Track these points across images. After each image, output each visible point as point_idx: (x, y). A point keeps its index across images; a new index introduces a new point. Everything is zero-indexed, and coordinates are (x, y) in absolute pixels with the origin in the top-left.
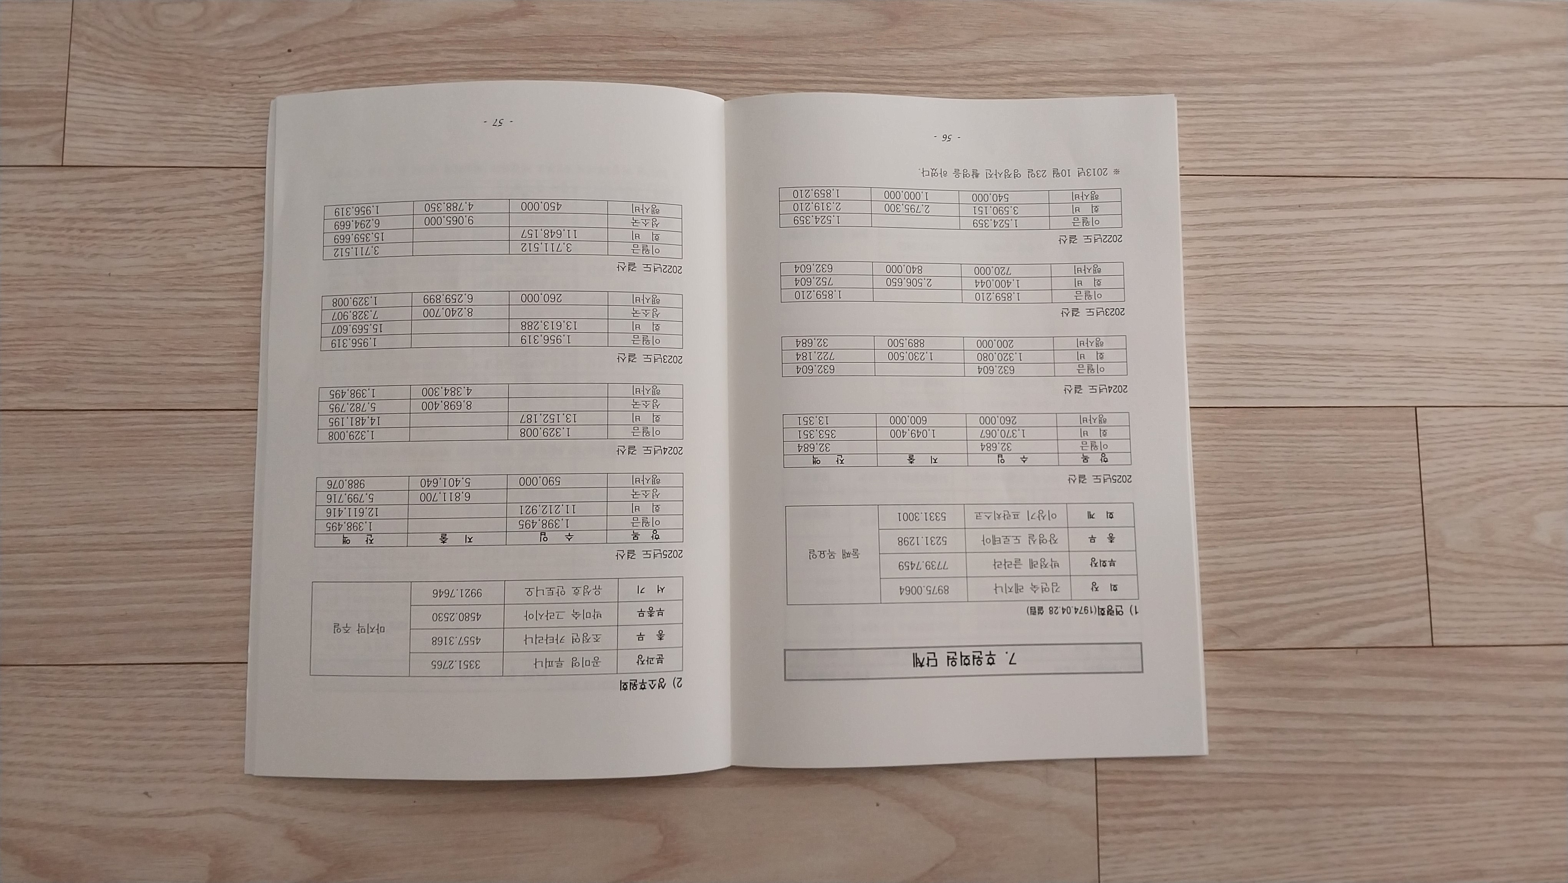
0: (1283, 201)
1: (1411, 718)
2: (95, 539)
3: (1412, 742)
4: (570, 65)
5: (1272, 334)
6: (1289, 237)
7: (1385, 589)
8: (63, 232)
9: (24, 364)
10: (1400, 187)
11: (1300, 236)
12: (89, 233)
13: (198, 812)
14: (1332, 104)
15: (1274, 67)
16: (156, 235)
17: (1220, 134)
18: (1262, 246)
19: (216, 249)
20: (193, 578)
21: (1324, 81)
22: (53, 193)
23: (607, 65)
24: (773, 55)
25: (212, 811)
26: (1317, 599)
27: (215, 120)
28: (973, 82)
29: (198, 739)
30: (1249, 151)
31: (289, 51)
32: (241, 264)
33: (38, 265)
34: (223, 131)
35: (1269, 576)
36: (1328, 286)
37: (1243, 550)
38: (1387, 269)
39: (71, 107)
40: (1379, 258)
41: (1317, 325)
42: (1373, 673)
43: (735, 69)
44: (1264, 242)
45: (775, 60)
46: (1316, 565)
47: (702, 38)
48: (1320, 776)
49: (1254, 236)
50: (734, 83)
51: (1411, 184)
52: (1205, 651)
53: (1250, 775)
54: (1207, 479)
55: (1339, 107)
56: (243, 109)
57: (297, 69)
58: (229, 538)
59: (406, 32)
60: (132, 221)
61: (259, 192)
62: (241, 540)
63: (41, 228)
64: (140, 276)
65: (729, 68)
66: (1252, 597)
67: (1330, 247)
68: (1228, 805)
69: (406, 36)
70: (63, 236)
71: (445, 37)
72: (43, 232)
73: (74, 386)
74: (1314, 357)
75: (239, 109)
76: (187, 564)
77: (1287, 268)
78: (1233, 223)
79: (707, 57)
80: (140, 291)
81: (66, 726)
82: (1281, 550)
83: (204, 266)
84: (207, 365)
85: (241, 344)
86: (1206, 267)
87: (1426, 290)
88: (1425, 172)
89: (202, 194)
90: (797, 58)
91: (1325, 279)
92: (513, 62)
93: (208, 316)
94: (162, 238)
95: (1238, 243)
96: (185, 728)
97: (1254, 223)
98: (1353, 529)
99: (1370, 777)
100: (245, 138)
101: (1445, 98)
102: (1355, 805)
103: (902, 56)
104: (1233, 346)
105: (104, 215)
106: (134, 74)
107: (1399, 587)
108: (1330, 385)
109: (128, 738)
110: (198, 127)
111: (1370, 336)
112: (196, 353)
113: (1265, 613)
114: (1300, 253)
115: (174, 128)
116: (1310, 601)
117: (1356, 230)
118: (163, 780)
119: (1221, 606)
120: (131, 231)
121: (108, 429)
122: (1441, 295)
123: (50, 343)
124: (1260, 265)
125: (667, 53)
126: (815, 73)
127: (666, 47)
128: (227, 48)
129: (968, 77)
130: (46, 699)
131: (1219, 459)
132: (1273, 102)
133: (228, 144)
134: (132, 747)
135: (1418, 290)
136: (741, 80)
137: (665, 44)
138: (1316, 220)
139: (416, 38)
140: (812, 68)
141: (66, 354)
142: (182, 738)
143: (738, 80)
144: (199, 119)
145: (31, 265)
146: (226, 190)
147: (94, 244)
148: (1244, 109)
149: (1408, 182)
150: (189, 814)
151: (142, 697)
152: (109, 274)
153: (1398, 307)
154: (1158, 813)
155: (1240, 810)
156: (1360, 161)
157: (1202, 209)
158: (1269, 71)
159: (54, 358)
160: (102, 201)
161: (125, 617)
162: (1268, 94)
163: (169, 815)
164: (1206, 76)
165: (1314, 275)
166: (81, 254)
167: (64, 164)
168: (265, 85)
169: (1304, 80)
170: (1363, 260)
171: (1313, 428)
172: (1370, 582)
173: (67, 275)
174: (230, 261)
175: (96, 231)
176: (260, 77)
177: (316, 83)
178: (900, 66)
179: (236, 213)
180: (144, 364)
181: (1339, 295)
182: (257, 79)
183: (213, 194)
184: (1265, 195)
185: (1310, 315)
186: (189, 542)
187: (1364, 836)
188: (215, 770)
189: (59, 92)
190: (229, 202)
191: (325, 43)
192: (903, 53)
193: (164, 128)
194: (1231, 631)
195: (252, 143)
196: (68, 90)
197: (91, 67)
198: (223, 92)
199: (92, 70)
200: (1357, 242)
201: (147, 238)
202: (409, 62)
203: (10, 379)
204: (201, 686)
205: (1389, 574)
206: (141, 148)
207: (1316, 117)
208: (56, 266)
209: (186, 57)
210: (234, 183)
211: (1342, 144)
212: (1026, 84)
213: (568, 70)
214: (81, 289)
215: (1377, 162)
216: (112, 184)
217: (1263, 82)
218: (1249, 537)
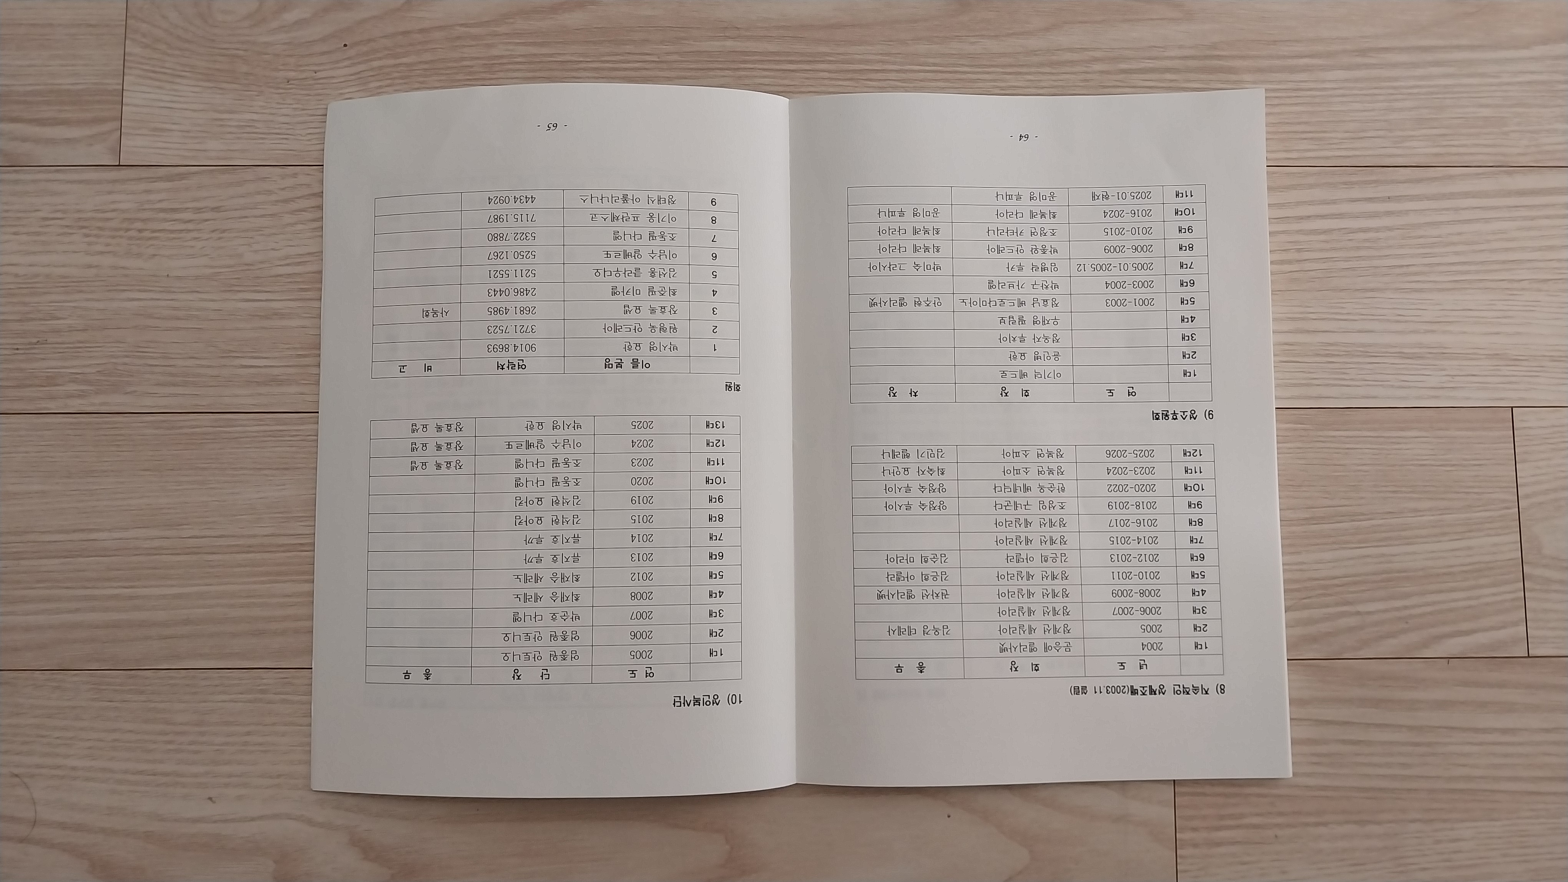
0: (1370, 192)
1: (1505, 731)
2: (156, 543)
3: (1506, 755)
4: (630, 58)
5: (1360, 332)
6: (1377, 230)
7: (1478, 598)
8: (121, 233)
9: (85, 366)
10: (1497, 176)
11: (1390, 229)
12: (147, 234)
13: (261, 818)
14: (1424, 90)
15: (1363, 52)
16: (215, 235)
17: (1306, 123)
18: (1350, 240)
19: (273, 249)
20: (255, 583)
21: (1415, 65)
22: (110, 193)
23: (669, 57)
24: (839, 45)
25: (276, 817)
26: (1406, 608)
27: (271, 118)
28: (1047, 70)
29: (261, 744)
30: (1336, 141)
31: (345, 45)
32: (299, 264)
33: (97, 266)
34: (279, 128)
35: (1355, 583)
36: (1418, 281)
37: (1328, 556)
38: (1482, 263)
39: (127, 105)
40: (1475, 252)
41: (1406, 322)
42: (1466, 684)
43: (800, 59)
44: (1351, 236)
45: (841, 50)
46: (1405, 571)
47: (766, 27)
48: (1409, 790)
49: (1340, 229)
50: (798, 74)
51: (1509, 174)
52: (1288, 660)
53: (1336, 788)
54: (1290, 483)
55: (1432, 93)
56: (300, 106)
57: (354, 64)
58: (289, 542)
59: (462, 25)
60: (190, 221)
61: (316, 190)
62: (301, 544)
63: (100, 228)
64: (197, 277)
65: (793, 59)
66: (1337, 604)
67: (1422, 241)
68: (1312, 819)
69: (463, 29)
70: (121, 237)
71: (502, 29)
72: (101, 233)
73: (133, 389)
74: (1402, 355)
75: (294, 106)
76: (248, 569)
77: (1376, 263)
78: (1318, 216)
79: (771, 47)
80: (197, 292)
81: (131, 731)
82: (1368, 556)
83: (263, 266)
84: (266, 366)
85: (298, 346)
86: (1289, 262)
87: (1525, 284)
88: (1523, 161)
89: (259, 193)
90: (863, 47)
91: (1416, 274)
92: (572, 54)
93: (267, 317)
94: (220, 238)
95: (1322, 237)
96: (248, 733)
97: (1340, 216)
98: (1444, 534)
99: (1462, 791)
100: (301, 135)
101: (1543, 83)
102: (1445, 821)
103: (972, 43)
104: (1319, 344)
105: (162, 215)
106: (190, 72)
107: (1494, 595)
108: (1420, 384)
109: (192, 743)
110: (256, 125)
111: (1465, 333)
112: (254, 355)
113: (1352, 621)
114: (1389, 247)
115: (230, 126)
116: (1397, 609)
117: (1448, 223)
118: (227, 785)
119: (1305, 614)
120: (189, 231)
121: (168, 432)
122: (1539, 290)
123: (109, 345)
124: (1347, 259)
125: (729, 44)
126: (883, 62)
127: (729, 37)
128: (285, 44)
129: (1042, 65)
130: (109, 703)
131: (1303, 462)
132: (1361, 89)
133: (284, 141)
134: (196, 752)
135: (1516, 285)
136: (805, 70)
137: (727, 34)
138: (1407, 212)
139: (473, 31)
140: (879, 57)
141: (127, 356)
142: (246, 744)
143: (802, 70)
144: (255, 117)
145: (90, 266)
146: (283, 189)
147: (152, 245)
148: (1331, 96)
149: (1505, 172)
150: (253, 819)
151: (205, 702)
152: (168, 275)
153: (1493, 302)
154: (1238, 827)
155: (1325, 824)
156: (1454, 150)
157: (1285, 202)
158: (1357, 56)
159: (114, 360)
160: (160, 201)
161: (187, 622)
162: (1356, 80)
163: (233, 821)
164: (1290, 62)
165: (1404, 270)
166: (139, 255)
167: (121, 164)
168: (321, 81)
169: (1395, 65)
170: (1456, 253)
171: (1402, 429)
172: (1463, 590)
173: (126, 276)
174: (288, 261)
175: (154, 231)
176: (316, 73)
177: (372, 79)
178: (970, 54)
179: (293, 212)
180: (203, 366)
181: (1430, 290)
182: (315, 74)
183: (270, 192)
184: (1352, 186)
185: (1400, 312)
186: (250, 546)
187: (1455, 852)
188: (279, 776)
189: (115, 90)
190: (286, 201)
191: (382, 37)
192: (973, 40)
193: (222, 126)
194: (1314, 639)
195: (309, 140)
196: (124, 88)
197: (147, 64)
198: (279, 88)
199: (147, 67)
200: (1450, 234)
201: (205, 238)
202: (466, 55)
203: (70, 382)
204: (263, 692)
205: (1483, 581)
206: (198, 147)
207: (1408, 104)
208: (115, 268)
209: (241, 53)
210: (290, 182)
211: (1435, 131)
212: (1102, 72)
213: (629, 62)
214: (139, 291)
215: (1473, 150)
216: (170, 183)
217: (1349, 68)
218: (1334, 543)
